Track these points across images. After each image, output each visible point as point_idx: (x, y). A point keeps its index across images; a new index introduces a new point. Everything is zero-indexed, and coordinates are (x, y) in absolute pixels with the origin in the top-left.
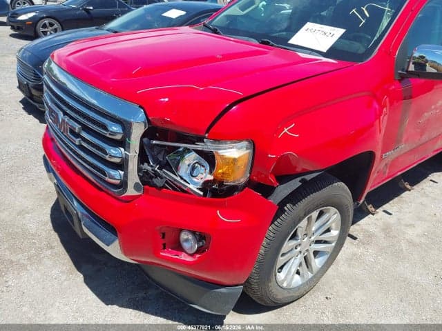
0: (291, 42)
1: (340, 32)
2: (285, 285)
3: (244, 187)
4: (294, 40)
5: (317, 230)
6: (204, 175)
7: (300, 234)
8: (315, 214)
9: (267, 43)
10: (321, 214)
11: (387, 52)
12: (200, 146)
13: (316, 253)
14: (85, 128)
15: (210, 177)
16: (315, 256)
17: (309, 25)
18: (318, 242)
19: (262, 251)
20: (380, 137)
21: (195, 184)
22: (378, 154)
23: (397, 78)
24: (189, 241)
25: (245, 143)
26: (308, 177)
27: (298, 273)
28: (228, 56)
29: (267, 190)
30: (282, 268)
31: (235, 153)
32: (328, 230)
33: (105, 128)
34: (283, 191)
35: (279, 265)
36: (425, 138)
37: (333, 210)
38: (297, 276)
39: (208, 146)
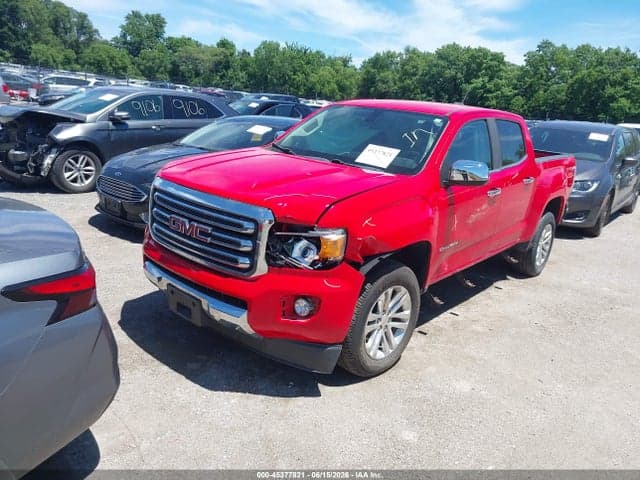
0: (357, 160)
1: (396, 152)
2: (371, 354)
3: (341, 263)
4: (360, 160)
5: (392, 308)
6: (313, 256)
7: (380, 309)
8: (390, 291)
9: (338, 162)
10: (394, 293)
11: (433, 167)
12: (312, 234)
13: (394, 330)
14: (216, 229)
15: (317, 257)
16: (394, 333)
17: (371, 147)
18: (395, 320)
19: (354, 317)
20: (435, 232)
21: (306, 263)
22: (434, 245)
23: (443, 185)
24: (302, 306)
25: (341, 231)
26: (384, 257)
27: (380, 349)
28: (316, 174)
29: (357, 266)
30: (369, 335)
31: (334, 237)
32: (401, 310)
33: (240, 226)
34: (366, 269)
35: (367, 331)
36: (477, 238)
37: (404, 290)
38: (379, 351)
39: (317, 233)
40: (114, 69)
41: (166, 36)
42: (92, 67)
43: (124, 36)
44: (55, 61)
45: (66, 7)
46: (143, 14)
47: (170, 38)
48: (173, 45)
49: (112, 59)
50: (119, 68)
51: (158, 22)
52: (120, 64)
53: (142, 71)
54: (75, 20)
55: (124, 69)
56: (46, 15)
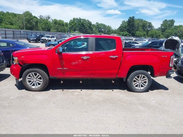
40: (156, 36)
41: (174, 25)
42: (151, 36)
43: (161, 27)
44: (141, 35)
45: (146, 22)
46: (168, 20)
47: (175, 26)
48: (176, 28)
49: (156, 33)
50: (158, 36)
51: (172, 22)
52: (158, 35)
53: (165, 36)
54: (148, 24)
55: (159, 36)
56: (141, 24)
